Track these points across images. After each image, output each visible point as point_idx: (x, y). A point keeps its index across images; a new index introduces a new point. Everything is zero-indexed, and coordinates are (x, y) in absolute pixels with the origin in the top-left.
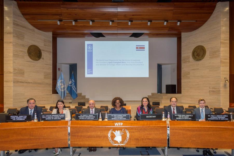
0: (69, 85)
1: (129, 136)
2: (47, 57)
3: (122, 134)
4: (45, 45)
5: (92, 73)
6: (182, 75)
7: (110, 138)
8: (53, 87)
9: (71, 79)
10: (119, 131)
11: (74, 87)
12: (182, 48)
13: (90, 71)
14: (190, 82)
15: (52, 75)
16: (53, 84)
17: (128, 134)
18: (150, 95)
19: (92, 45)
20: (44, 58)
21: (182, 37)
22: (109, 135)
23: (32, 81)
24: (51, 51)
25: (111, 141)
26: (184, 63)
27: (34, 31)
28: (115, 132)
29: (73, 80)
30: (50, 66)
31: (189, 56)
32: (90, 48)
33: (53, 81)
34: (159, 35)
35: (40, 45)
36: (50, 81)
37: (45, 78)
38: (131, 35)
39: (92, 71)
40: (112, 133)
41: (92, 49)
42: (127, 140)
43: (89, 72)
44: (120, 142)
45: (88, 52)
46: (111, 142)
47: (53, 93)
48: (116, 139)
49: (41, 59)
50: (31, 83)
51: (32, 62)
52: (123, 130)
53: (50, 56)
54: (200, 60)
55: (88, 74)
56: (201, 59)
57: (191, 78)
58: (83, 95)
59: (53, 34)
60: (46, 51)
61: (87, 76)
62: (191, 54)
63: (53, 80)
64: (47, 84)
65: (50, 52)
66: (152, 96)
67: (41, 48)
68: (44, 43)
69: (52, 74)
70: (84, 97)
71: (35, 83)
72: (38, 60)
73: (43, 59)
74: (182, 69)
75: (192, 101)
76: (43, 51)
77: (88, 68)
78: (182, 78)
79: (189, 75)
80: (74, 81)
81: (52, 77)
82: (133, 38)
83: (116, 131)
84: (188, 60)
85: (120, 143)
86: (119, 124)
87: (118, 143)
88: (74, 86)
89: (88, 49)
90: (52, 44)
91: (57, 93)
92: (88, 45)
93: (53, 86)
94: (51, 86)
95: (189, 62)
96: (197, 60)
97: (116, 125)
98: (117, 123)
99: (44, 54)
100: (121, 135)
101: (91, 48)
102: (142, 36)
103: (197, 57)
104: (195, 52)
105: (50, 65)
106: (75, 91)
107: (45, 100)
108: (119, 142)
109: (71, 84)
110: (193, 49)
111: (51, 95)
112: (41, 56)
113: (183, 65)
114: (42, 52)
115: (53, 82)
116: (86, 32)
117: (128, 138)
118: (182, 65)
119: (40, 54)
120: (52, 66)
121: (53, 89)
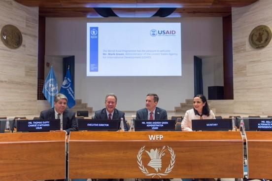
0: (63, 87)
1: (174, 158)
2: (31, 44)
3: (163, 155)
4: (27, 26)
5: (97, 70)
6: (234, 70)
7: (140, 163)
8: (38, 90)
9: (65, 78)
10: (157, 149)
11: (70, 90)
12: (233, 31)
13: (95, 66)
14: (246, 81)
15: (37, 72)
16: (38, 85)
17: (173, 155)
18: (185, 102)
19: (97, 29)
20: (26, 45)
21: (233, 14)
22: (139, 157)
23: (6, 80)
24: (37, 35)
25: (142, 167)
26: (237, 52)
27: (12, 4)
28: (150, 152)
29: (68, 79)
30: (34, 58)
31: (245, 42)
32: (94, 33)
33: (38, 81)
34: (197, 12)
35: (21, 25)
36: (35, 80)
37: (26, 75)
38: (155, 13)
39: (98, 67)
40: (144, 154)
41: (97, 35)
42: (171, 167)
43: (93, 69)
44: (159, 170)
45: (91, 39)
46: (144, 170)
47: (38, 99)
48: (151, 164)
49: (21, 48)
50: (6, 82)
51: (7, 50)
52: (163, 148)
53: (36, 43)
54: (263, 47)
55: (91, 71)
56: (263, 45)
57: (248, 75)
58: (83, 102)
59: (40, 12)
60: (30, 35)
61: (89, 74)
62: (247, 39)
63: (38, 79)
64: (30, 84)
65: (35, 36)
66: (187, 103)
67: (21, 30)
68: (27, 23)
69: (37, 70)
70: (85, 105)
71: (12, 82)
72: (16, 48)
73: (24, 46)
74: (234, 62)
75: (251, 110)
76: (25, 34)
77: (91, 63)
78: (234, 75)
79: (245, 70)
80: (70, 81)
81: (37, 74)
82: (158, 17)
83: (152, 150)
84: (242, 49)
85: (159, 172)
86: (157, 137)
87: (155, 172)
88: (70, 88)
89: (91, 35)
90: (38, 25)
91: (45, 99)
92: (91, 29)
93: (38, 88)
94: (36, 88)
95: (244, 50)
96: (257, 48)
97: (151, 139)
98: (152, 136)
99: (25, 39)
100: (160, 158)
101: (96, 33)
102: (172, 14)
103: (258, 43)
104: (254, 36)
105: (35, 56)
106: (71, 95)
107: (26, 110)
108: (157, 170)
109: (66, 86)
110: (251, 31)
111: (35, 101)
112: (22, 42)
113: (235, 56)
114: (23, 35)
115: (38, 83)
116: (88, 6)
117: (172, 162)
118: (233, 56)
119: (20, 38)
120: (37, 58)
121: (38, 92)
